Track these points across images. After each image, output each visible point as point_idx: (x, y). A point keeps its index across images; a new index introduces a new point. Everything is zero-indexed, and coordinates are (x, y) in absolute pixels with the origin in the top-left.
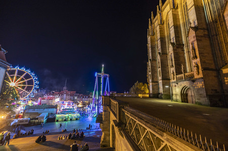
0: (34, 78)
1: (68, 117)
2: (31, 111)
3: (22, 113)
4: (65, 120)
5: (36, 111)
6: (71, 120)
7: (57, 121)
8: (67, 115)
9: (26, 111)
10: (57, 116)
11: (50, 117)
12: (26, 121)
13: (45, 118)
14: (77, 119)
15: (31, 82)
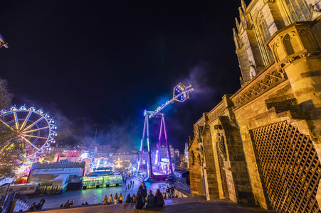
0: (51, 126)
1: (103, 181)
2: (42, 172)
3: (26, 176)
4: (98, 187)
5: (50, 172)
6: (108, 186)
7: (85, 188)
8: (101, 178)
9: (34, 172)
10: (85, 179)
11: (73, 181)
12: (32, 188)
13: (64, 183)
14: (117, 185)
15: (44, 133)
